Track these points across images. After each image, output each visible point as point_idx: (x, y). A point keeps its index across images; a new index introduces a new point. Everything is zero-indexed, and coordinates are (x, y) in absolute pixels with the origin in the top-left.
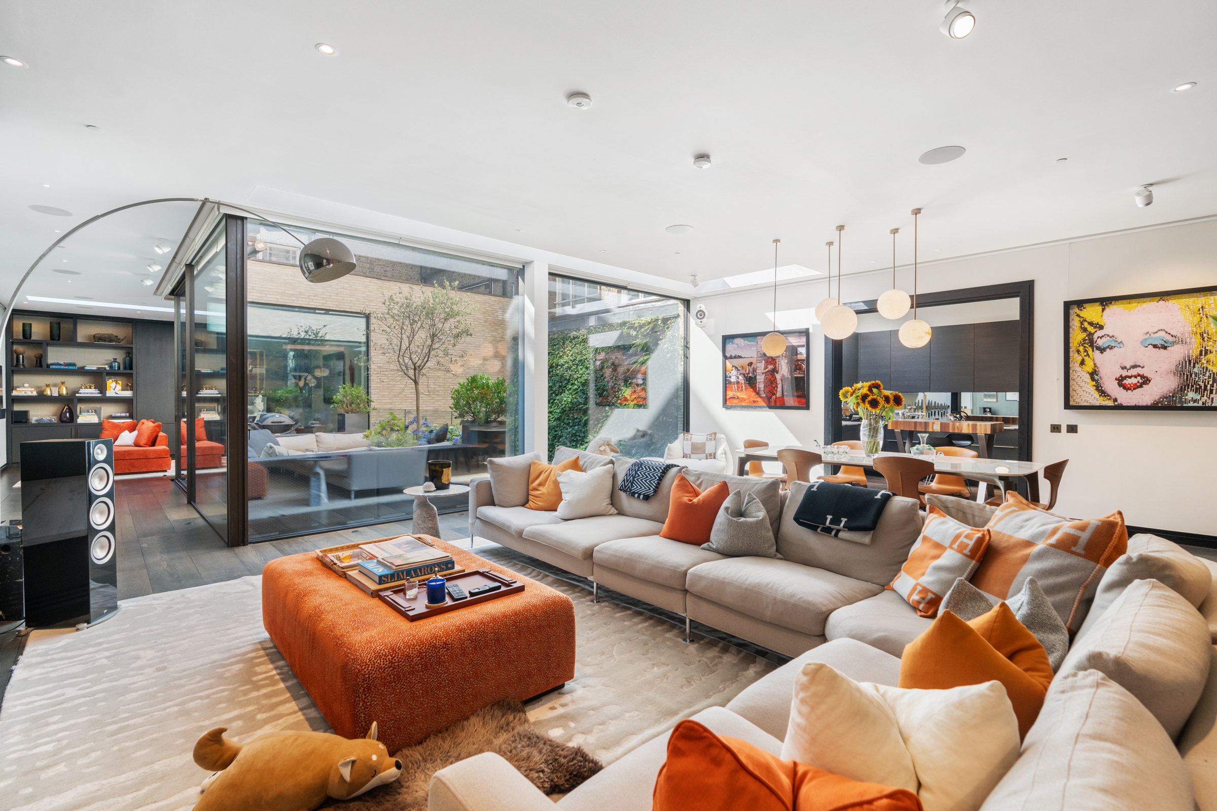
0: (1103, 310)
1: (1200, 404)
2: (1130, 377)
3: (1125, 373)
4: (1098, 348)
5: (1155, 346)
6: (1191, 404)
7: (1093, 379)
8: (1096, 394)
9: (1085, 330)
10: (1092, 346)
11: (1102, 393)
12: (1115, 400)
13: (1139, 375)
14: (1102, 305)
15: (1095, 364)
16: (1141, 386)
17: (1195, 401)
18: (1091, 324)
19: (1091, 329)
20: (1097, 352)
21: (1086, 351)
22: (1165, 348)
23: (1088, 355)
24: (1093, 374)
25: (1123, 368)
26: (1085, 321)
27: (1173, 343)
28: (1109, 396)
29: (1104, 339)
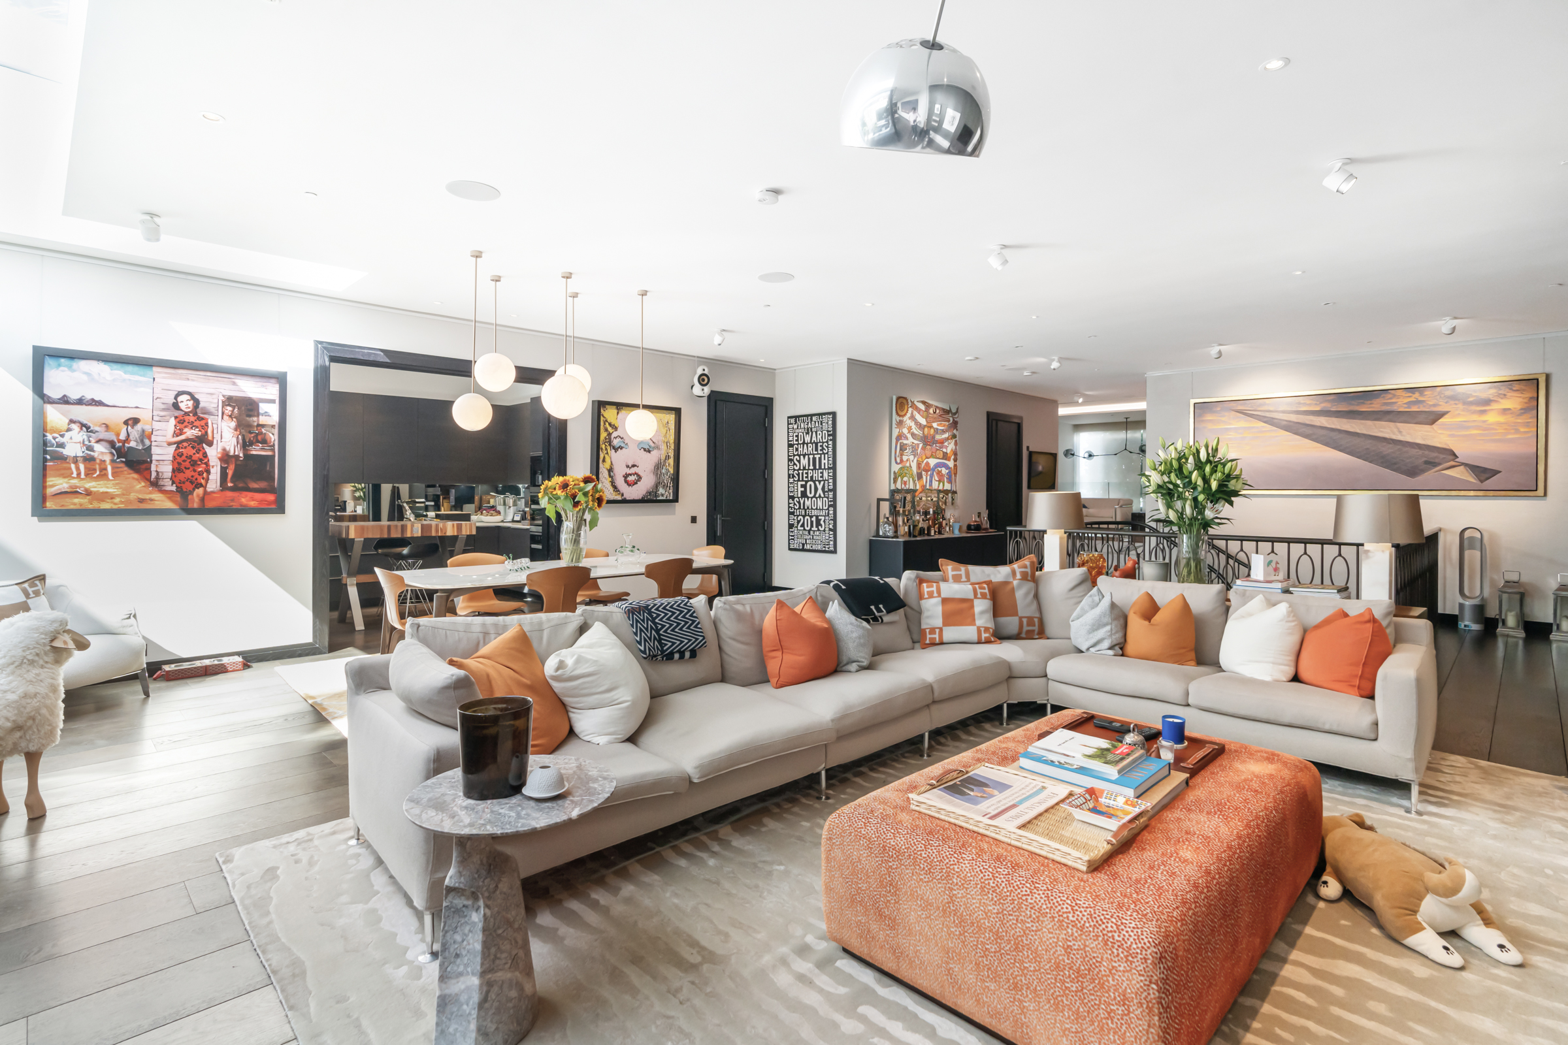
0: (618, 413)
1: (664, 498)
2: (631, 475)
3: (629, 471)
4: (614, 448)
5: (645, 450)
6: (661, 498)
7: (610, 476)
8: (611, 489)
9: (606, 430)
10: (610, 445)
11: (615, 488)
12: (623, 495)
13: (636, 473)
14: (618, 409)
15: (612, 464)
16: (636, 483)
17: (662, 495)
18: (610, 424)
19: (610, 429)
20: (613, 451)
21: (606, 449)
22: (649, 451)
23: (607, 453)
24: (610, 470)
25: (628, 466)
26: (606, 421)
27: (654, 448)
28: (619, 491)
29: (618, 440)
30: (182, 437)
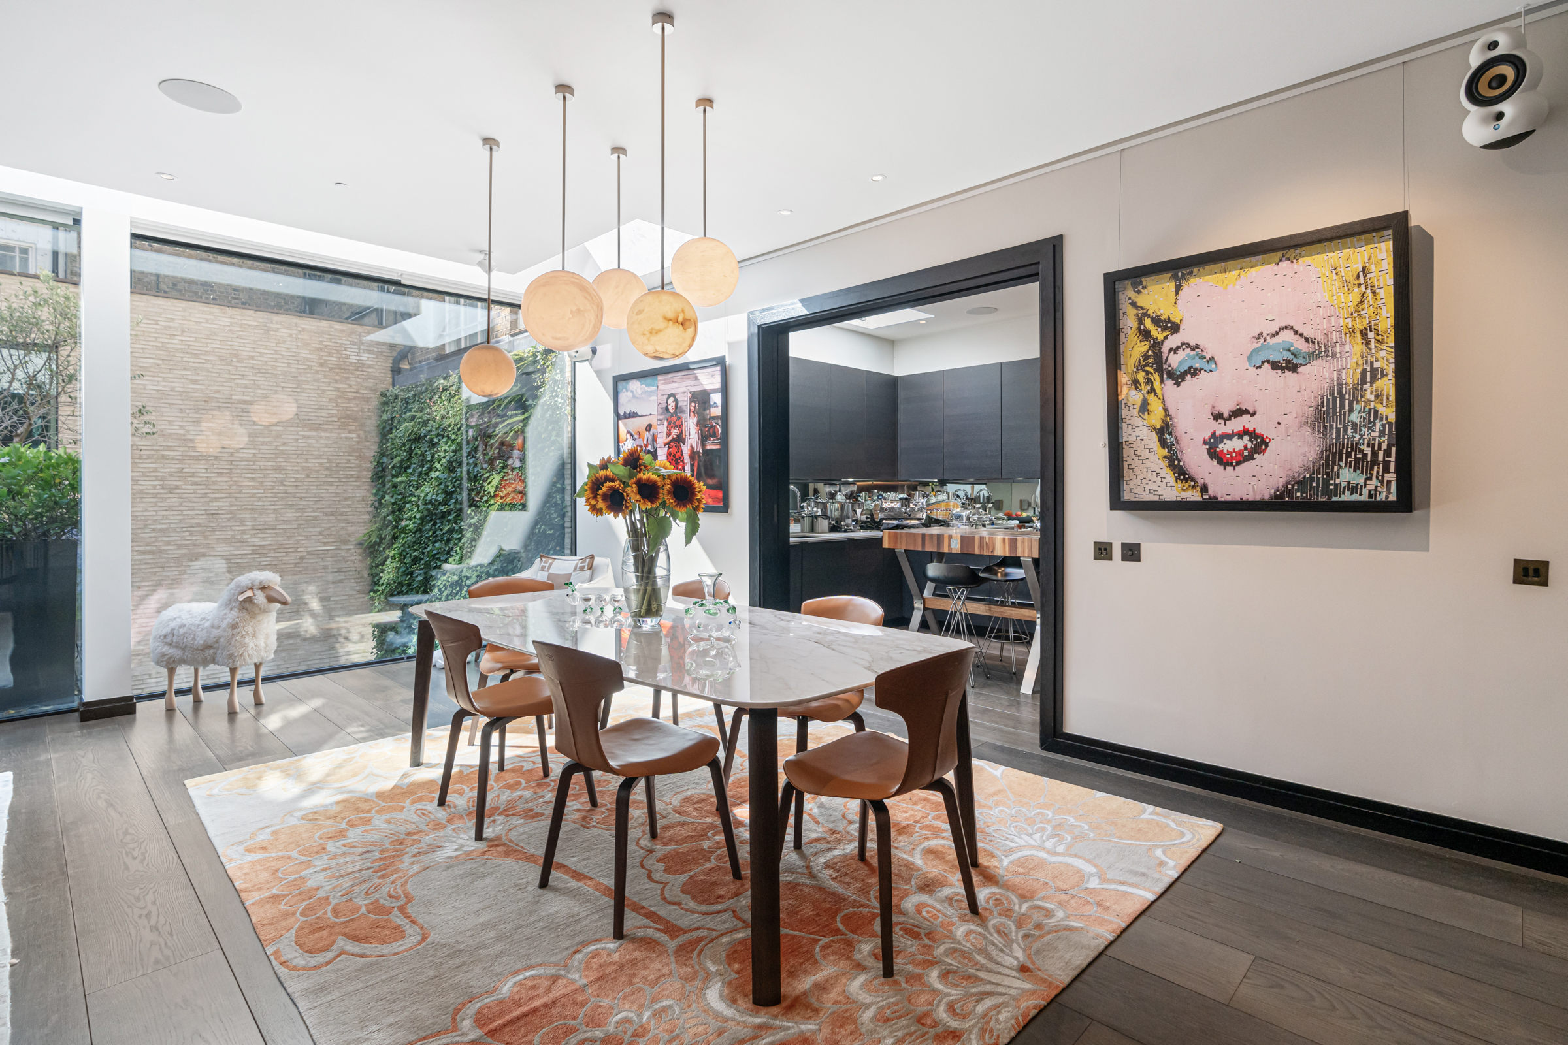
0: (1178, 289)
1: (1364, 497)
2: (1230, 437)
3: (1220, 428)
4: (1171, 375)
5: (1275, 365)
6: (1347, 497)
7: (1163, 443)
8: (1170, 477)
9: (1145, 334)
10: (1159, 370)
11: (1183, 474)
12: (1204, 489)
13: (1246, 432)
14: (1175, 278)
15: (1166, 410)
16: (1250, 458)
17: (1355, 489)
18: (1156, 321)
19: (1156, 332)
20: (1170, 383)
21: (1149, 381)
22: (1292, 367)
23: (1152, 391)
24: (1164, 431)
25: (1218, 416)
26: (1146, 315)
27: (1310, 357)
28: (1192, 479)
29: (1181, 354)
30: (670, 438)
